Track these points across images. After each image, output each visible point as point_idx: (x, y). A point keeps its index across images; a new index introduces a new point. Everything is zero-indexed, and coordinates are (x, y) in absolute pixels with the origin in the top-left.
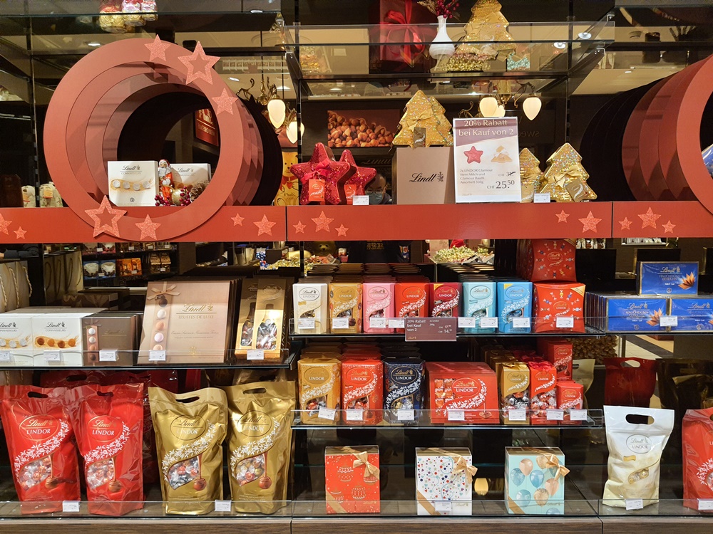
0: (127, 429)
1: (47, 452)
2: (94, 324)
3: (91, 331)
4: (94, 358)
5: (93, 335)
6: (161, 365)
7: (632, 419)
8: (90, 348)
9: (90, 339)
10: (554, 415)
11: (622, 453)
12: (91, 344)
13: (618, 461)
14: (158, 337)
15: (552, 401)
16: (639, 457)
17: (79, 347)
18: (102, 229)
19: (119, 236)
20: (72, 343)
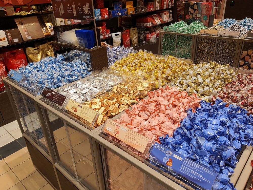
0: (24, 60)
1: (3, 73)
2: (9, 32)
3: (9, 34)
4: (12, 42)
5: (10, 35)
6: (30, 40)
7: (116, 35)
8: (10, 39)
9: (9, 37)
10: (107, 36)
11: (116, 42)
12: (10, 38)
13: (115, 43)
14: (26, 33)
15: (106, 33)
16: (118, 42)
17: (6, 40)
18: (7, 2)
19: (12, 4)
20: (4, 39)
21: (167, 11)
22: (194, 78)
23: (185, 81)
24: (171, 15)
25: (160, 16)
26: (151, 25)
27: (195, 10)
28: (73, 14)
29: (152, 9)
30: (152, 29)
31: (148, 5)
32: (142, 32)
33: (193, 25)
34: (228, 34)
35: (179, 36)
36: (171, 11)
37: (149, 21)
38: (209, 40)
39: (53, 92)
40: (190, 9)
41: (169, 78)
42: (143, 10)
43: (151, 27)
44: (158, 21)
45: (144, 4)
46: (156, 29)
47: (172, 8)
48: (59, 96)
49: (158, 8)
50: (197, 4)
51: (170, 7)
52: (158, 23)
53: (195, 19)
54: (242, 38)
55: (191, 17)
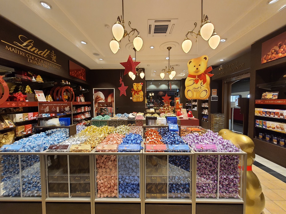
21: (88, 112)
22: (120, 130)
23: (116, 131)
24: (90, 114)
25: (84, 115)
26: (80, 119)
27: (105, 111)
28: (57, 111)
29: (80, 111)
30: (80, 121)
31: (78, 109)
32: (75, 123)
33: (106, 117)
34: (121, 119)
35: (100, 121)
36: (89, 112)
37: (78, 117)
38: (114, 121)
39: (57, 146)
40: (103, 110)
41: (109, 133)
42: (75, 112)
43: (80, 120)
44: (83, 117)
45: (76, 109)
46: (82, 121)
47: (90, 111)
48: (63, 146)
49: (83, 111)
50: (106, 108)
51: (89, 110)
52: (83, 118)
53: (106, 114)
54: (126, 119)
55: (104, 113)
